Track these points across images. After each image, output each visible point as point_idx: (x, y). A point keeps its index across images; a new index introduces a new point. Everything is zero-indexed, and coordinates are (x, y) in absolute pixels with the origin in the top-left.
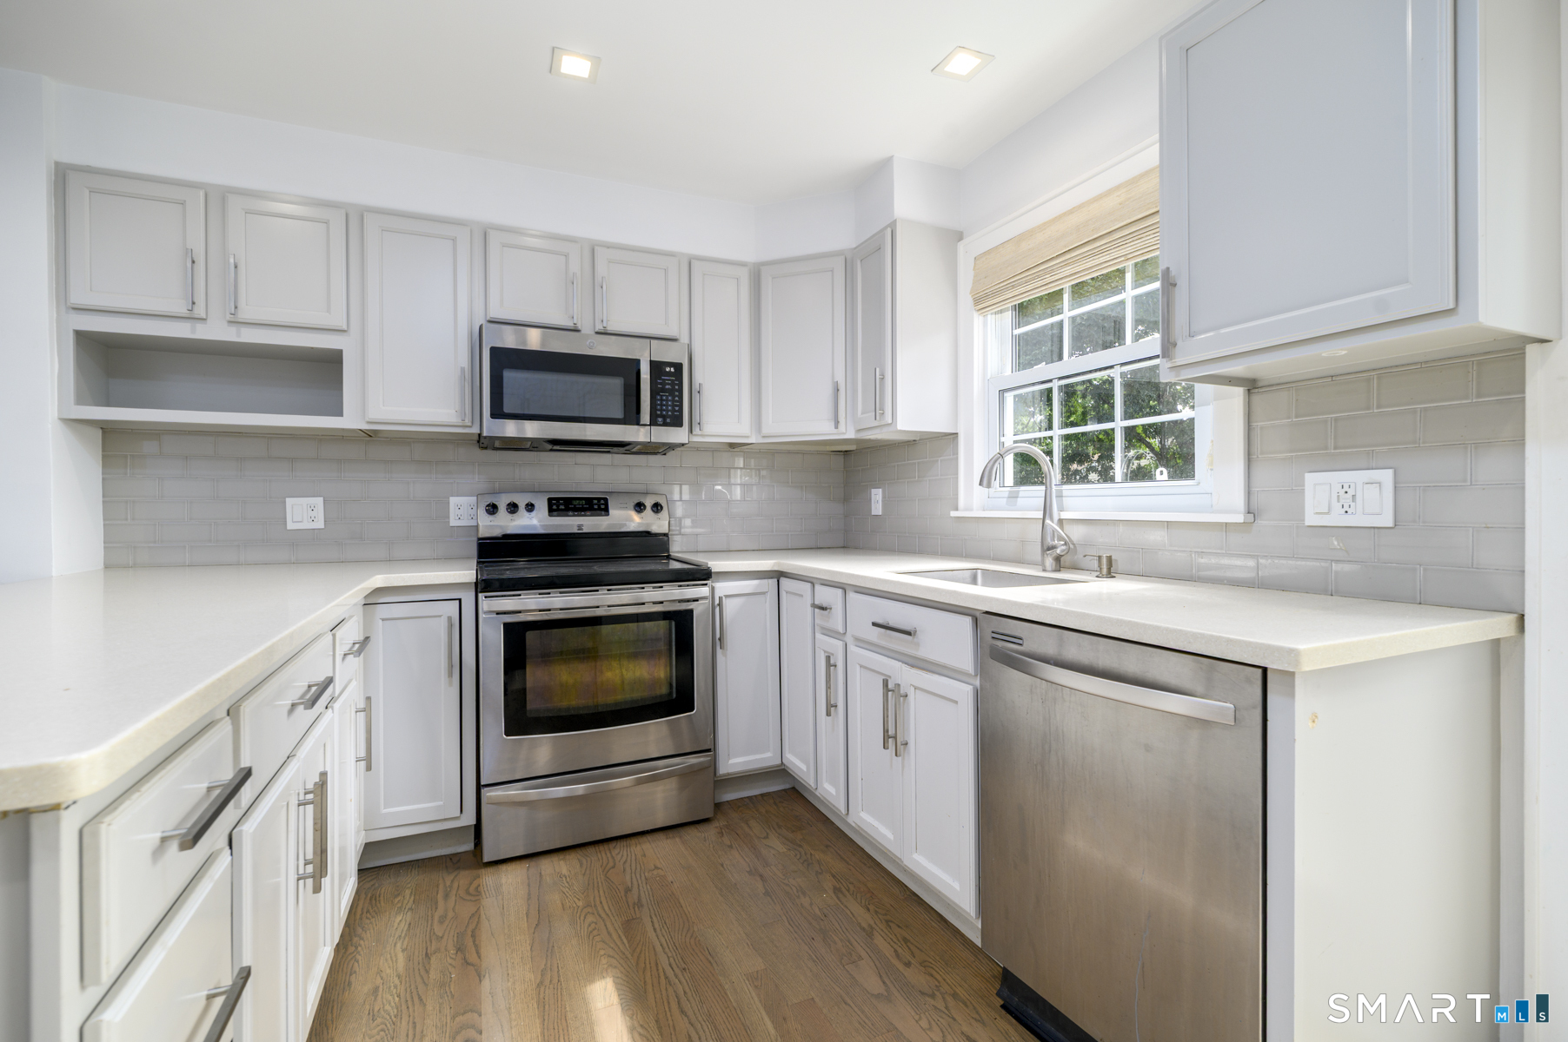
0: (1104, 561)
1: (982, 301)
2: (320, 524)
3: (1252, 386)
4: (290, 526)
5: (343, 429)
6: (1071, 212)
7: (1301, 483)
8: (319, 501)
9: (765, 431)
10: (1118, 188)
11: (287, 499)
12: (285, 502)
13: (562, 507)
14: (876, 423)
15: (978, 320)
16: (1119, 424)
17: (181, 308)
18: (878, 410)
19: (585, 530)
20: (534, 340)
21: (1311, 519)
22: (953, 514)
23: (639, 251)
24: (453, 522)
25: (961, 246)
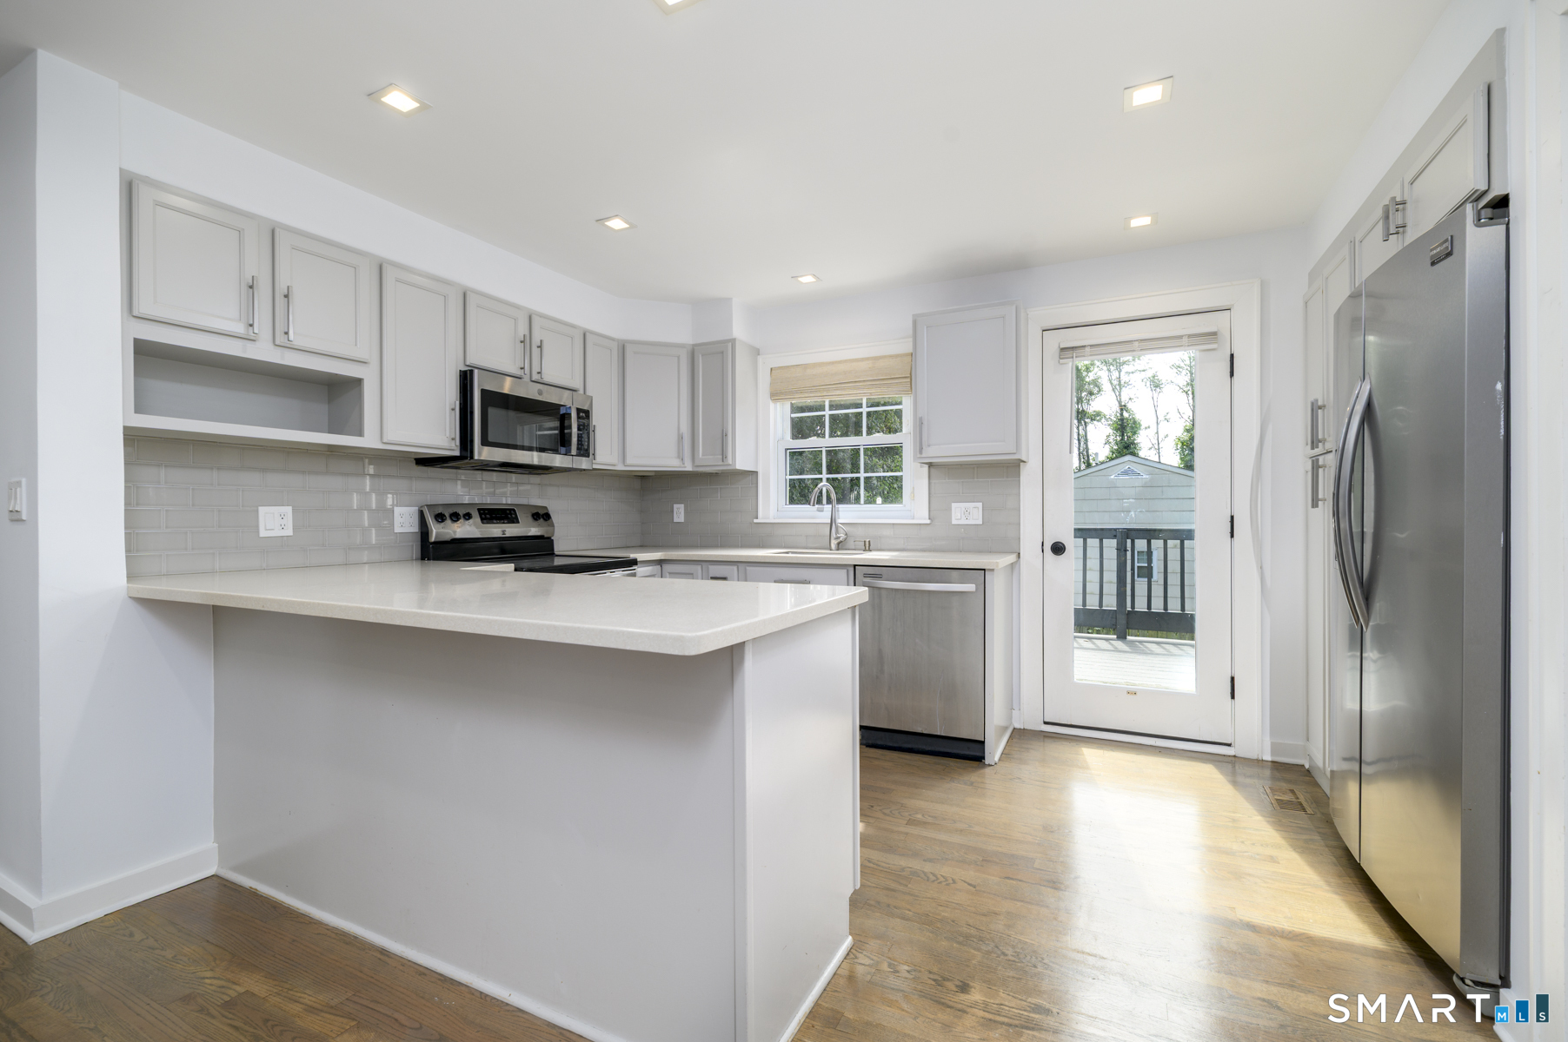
0: (867, 543)
1: (776, 395)
2: (289, 532)
3: (930, 465)
4: (263, 533)
5: (309, 443)
6: (840, 362)
7: (949, 509)
8: (289, 510)
9: (629, 461)
10: (867, 359)
11: (260, 508)
12: (257, 511)
13: (488, 516)
14: (721, 463)
15: (772, 405)
16: (862, 475)
17: (240, 328)
18: (724, 457)
19: (508, 535)
20: (507, 387)
21: (954, 522)
22: (755, 521)
23: (545, 318)
24: (398, 529)
25: (760, 359)
